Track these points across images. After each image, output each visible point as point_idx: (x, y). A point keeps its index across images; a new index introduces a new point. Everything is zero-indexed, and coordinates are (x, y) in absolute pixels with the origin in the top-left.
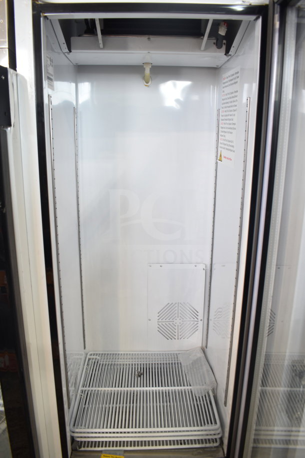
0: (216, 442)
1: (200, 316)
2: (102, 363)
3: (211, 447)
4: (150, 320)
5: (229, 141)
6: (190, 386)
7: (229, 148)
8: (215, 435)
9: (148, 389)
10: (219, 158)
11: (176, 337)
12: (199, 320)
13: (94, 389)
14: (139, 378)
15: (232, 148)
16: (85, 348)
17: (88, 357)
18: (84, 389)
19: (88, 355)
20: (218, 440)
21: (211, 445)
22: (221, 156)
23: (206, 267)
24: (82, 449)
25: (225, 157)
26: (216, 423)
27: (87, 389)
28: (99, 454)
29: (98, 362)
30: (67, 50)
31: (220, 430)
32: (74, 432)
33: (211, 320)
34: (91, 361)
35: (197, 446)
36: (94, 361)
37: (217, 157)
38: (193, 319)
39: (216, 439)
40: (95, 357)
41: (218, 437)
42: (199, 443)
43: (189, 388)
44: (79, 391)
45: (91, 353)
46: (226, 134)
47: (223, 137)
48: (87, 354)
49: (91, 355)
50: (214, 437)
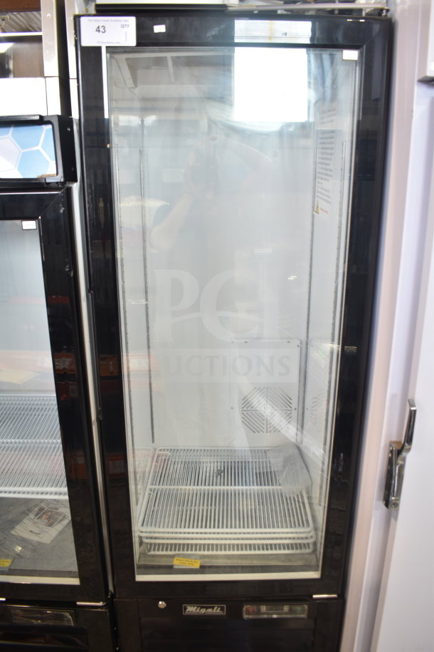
0: (309, 548)
1: (295, 405)
2: (173, 460)
3: (303, 554)
4: (232, 408)
5: (326, 191)
6: (280, 485)
7: (325, 198)
8: (307, 538)
9: (229, 488)
10: (315, 209)
11: (265, 430)
12: (293, 408)
13: (164, 487)
14: (219, 477)
15: (328, 199)
16: (153, 441)
17: (157, 452)
18: (153, 487)
19: (157, 450)
20: (311, 546)
21: (303, 551)
22: (318, 207)
23: (301, 343)
24: (152, 553)
25: (322, 209)
26: (308, 525)
27: (157, 487)
28: (171, 559)
29: (168, 460)
30: (133, 85)
31: (312, 533)
32: (142, 532)
33: (307, 409)
34: (160, 458)
35: (287, 552)
36: (164, 458)
37: (313, 208)
38: (285, 408)
39: (308, 544)
40: (165, 452)
41: (310, 541)
42: (288, 549)
43: (279, 487)
44: (148, 490)
45: (161, 448)
46: (323, 181)
47: (320, 185)
48: (155, 450)
49: (161, 450)
50: (305, 541)
